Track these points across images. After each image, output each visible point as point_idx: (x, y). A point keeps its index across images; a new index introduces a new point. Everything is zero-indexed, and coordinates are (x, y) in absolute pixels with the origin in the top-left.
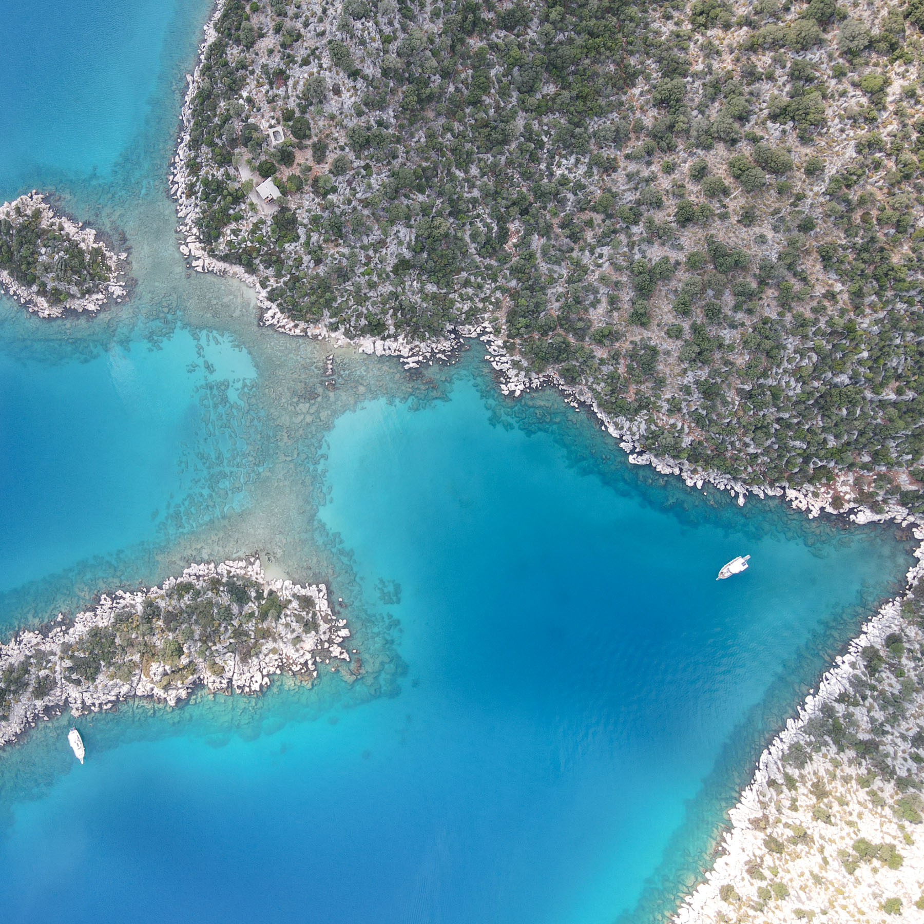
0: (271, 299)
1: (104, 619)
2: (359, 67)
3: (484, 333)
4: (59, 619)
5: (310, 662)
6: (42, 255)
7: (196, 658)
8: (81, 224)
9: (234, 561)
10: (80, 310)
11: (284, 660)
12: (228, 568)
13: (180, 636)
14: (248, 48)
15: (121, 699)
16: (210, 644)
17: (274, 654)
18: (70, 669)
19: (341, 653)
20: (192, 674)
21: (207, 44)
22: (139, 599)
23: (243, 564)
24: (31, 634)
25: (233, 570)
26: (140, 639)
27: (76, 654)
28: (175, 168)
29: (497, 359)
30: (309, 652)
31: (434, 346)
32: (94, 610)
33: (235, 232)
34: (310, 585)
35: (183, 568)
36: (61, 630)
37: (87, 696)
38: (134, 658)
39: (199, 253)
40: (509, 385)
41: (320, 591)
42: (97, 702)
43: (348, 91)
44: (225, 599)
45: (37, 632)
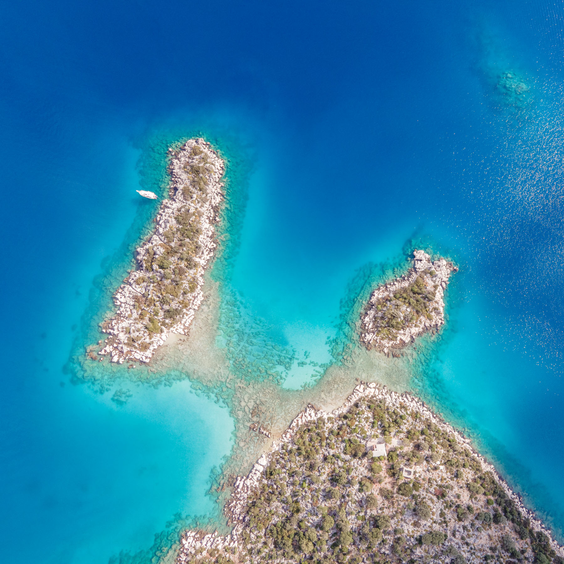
0: (320, 419)
1: (203, 239)
2: (423, 547)
3: (232, 539)
4: (217, 218)
5: (112, 331)
6: (407, 308)
7: (153, 273)
8: (414, 337)
9: (192, 321)
10: (368, 312)
11: (122, 318)
12: (189, 316)
13: (169, 271)
14: (467, 484)
15: (158, 226)
16: (155, 284)
17: (129, 315)
18: (188, 211)
19: (105, 351)
20: (146, 267)
21: (482, 462)
22: (202, 262)
23: (187, 325)
24: (218, 202)
25: (187, 317)
26: (181, 251)
27: (194, 217)
28: (420, 405)
29: (212, 540)
30: (118, 334)
31: (242, 502)
32: (211, 237)
33: (367, 419)
34: (153, 354)
35: (205, 293)
36: (211, 216)
37: (170, 211)
38: (174, 243)
39: (367, 392)
40: (192, 538)
41: (146, 357)
42: (164, 214)
43: (412, 532)
44: (174, 305)
45: (217, 205)
